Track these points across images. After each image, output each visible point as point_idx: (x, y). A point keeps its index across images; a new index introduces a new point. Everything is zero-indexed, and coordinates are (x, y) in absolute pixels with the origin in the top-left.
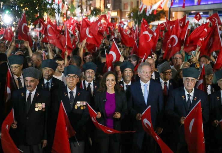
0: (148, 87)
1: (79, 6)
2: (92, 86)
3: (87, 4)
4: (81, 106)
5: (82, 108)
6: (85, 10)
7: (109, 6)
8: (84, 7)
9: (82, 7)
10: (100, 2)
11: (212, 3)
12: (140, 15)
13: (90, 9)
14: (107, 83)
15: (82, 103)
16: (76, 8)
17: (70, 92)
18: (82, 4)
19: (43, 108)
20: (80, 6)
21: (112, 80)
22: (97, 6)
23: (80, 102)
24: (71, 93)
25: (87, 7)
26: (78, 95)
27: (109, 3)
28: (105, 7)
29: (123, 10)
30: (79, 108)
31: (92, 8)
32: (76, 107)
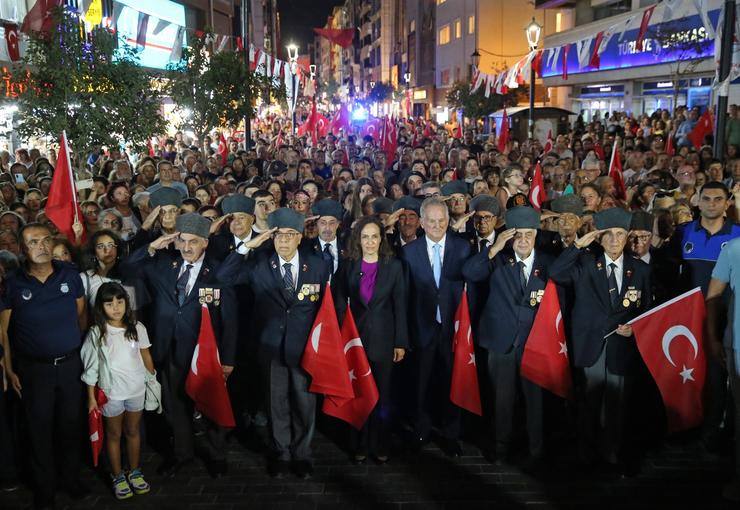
0: (442, 250)
1: (345, 82)
2: (334, 251)
3: (362, 76)
4: (310, 295)
5: (313, 299)
6: (358, 89)
7: (407, 78)
8: (357, 82)
9: (352, 83)
10: (390, 71)
11: (630, 65)
12: (473, 95)
13: (369, 86)
14: (364, 242)
15: (312, 288)
16: (339, 86)
17: (285, 266)
18: (352, 75)
19: (214, 300)
20: (348, 81)
21: (375, 236)
22: (384, 78)
23: (308, 286)
24: (288, 266)
25: (362, 83)
26: (304, 270)
27: (408, 72)
28: (401, 81)
29: (438, 87)
30: (307, 297)
31: (373, 84)
32: (301, 297)
